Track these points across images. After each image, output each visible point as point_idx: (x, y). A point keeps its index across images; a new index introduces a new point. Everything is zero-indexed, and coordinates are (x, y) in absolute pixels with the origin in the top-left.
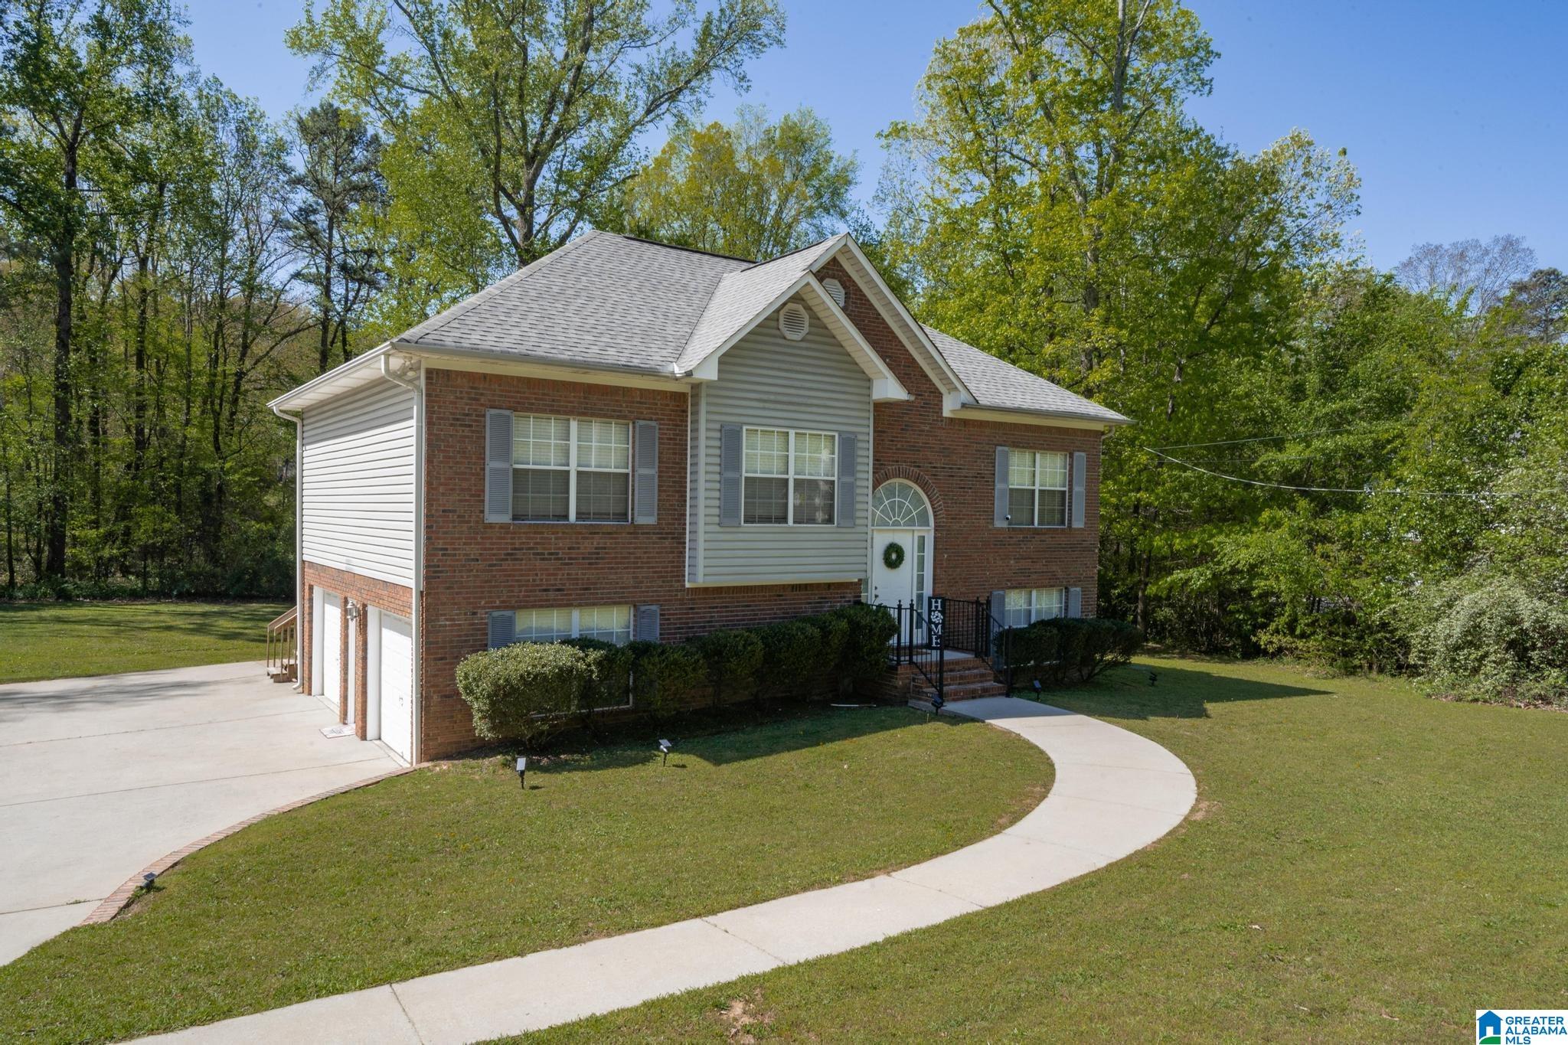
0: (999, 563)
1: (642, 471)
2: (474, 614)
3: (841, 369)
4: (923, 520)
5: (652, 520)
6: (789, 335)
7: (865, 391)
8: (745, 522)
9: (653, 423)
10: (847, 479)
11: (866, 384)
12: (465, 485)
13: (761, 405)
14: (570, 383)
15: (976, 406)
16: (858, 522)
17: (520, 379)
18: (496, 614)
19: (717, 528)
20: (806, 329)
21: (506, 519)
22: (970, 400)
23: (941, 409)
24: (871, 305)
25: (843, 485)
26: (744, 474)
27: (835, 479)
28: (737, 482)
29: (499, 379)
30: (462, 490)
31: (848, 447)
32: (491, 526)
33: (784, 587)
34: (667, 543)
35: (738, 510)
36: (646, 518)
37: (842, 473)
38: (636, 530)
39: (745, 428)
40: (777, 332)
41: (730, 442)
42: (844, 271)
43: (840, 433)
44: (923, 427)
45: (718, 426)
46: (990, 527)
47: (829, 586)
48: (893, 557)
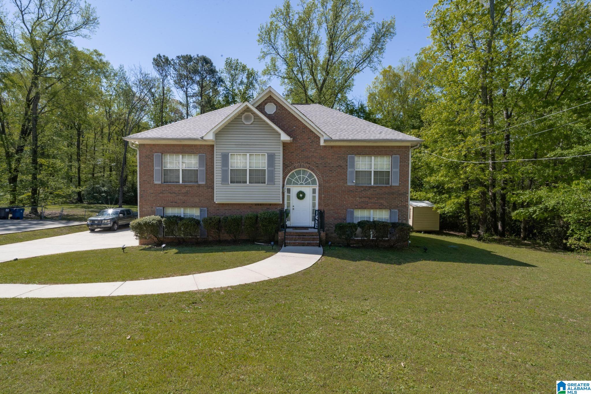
0: (351, 199)
1: (201, 169)
2: (152, 208)
3: (268, 132)
4: (314, 182)
5: (204, 183)
6: (246, 123)
7: (278, 139)
8: (231, 183)
9: (204, 154)
10: (270, 169)
11: (278, 136)
12: (149, 174)
13: (236, 146)
14: (178, 145)
15: (331, 140)
16: (276, 183)
17: (164, 145)
18: (158, 208)
19: (221, 185)
20: (253, 120)
21: (160, 183)
22: (328, 138)
23: (320, 143)
24: (286, 109)
25: (269, 171)
26: (230, 168)
27: (266, 168)
28: (227, 171)
29: (158, 145)
30: (148, 175)
31: (271, 158)
32: (156, 184)
33: (252, 204)
34: (209, 190)
35: (228, 179)
36: (202, 182)
37: (268, 166)
38: (199, 186)
39: (230, 154)
40: (242, 122)
41: (225, 158)
42: (274, 99)
43: (268, 153)
44: (311, 150)
45: (220, 154)
46: (345, 185)
47: (270, 204)
48: (301, 196)
